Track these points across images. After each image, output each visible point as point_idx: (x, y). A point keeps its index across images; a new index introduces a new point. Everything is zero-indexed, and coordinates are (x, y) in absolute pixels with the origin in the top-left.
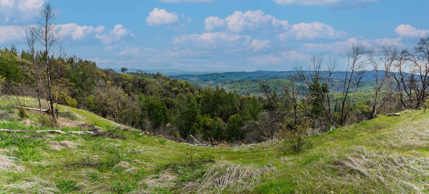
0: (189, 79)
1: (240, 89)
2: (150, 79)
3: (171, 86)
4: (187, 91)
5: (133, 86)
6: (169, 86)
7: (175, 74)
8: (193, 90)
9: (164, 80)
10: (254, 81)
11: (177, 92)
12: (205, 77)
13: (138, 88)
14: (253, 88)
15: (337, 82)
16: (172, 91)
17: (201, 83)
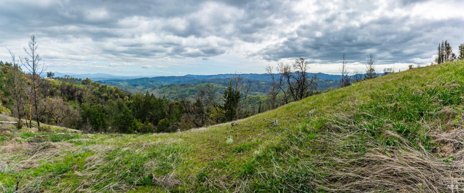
0: (118, 84)
1: (169, 94)
2: (79, 85)
3: (100, 92)
4: (116, 97)
5: (62, 92)
6: (98, 92)
7: (103, 79)
8: (123, 95)
9: (93, 86)
10: (183, 85)
11: (106, 98)
12: (134, 82)
13: (66, 95)
14: (182, 93)
15: (263, 84)
16: (101, 97)
17: (131, 88)
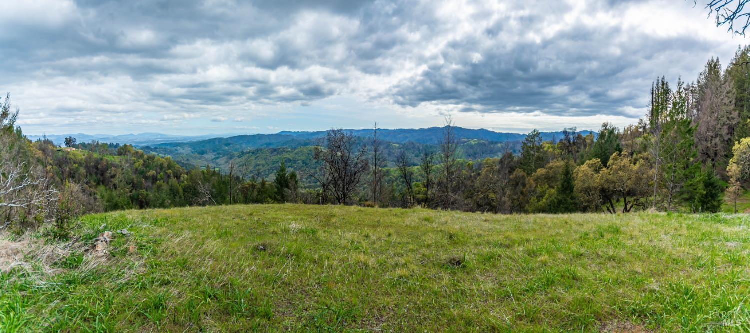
0: (176, 152)
1: (255, 167)
2: (113, 158)
3: (145, 169)
4: (169, 177)
5: (87, 172)
6: (142, 169)
7: (154, 144)
8: (178, 173)
9: (135, 157)
10: (275, 150)
11: (155, 179)
12: (203, 147)
13: (94, 176)
14: (274, 164)
16: (146, 178)
17: (195, 158)
